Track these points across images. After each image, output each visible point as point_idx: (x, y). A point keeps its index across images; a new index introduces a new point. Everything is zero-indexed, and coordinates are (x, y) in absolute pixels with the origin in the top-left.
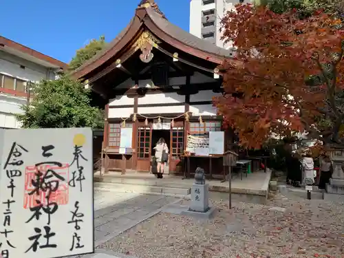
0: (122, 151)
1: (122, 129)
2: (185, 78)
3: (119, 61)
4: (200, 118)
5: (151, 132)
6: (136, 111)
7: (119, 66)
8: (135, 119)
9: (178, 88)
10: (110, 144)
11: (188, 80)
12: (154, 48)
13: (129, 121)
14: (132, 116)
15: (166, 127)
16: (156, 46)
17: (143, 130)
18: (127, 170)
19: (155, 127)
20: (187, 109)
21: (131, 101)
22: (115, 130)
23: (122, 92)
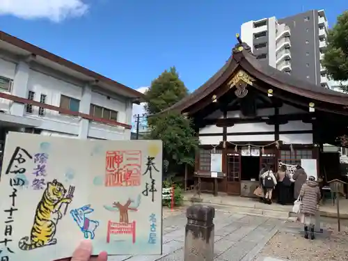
0: (214, 175)
1: (212, 155)
2: (273, 109)
3: (215, 97)
4: (291, 146)
5: (240, 158)
6: (225, 138)
7: (215, 101)
8: (224, 146)
9: (267, 118)
10: (201, 168)
11: (277, 111)
12: (248, 85)
13: (219, 148)
14: (222, 143)
15: (255, 153)
16: (251, 84)
17: (232, 156)
18: (219, 193)
19: (244, 153)
20: (277, 138)
21: (220, 130)
22: (205, 156)
23: (211, 122)
